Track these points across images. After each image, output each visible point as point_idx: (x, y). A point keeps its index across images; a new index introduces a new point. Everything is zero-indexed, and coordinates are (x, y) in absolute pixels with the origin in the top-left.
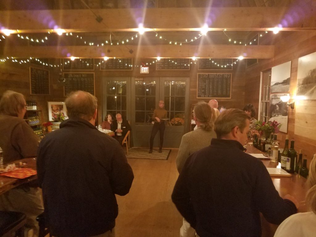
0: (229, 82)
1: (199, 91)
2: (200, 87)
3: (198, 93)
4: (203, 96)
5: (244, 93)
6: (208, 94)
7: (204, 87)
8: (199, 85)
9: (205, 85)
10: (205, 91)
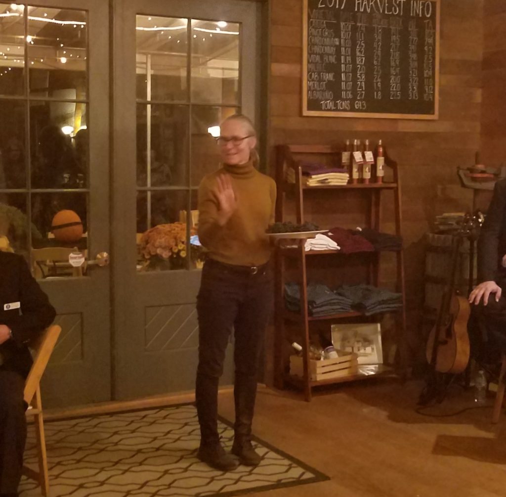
0: (430, 41)
1: (315, 76)
2: (318, 58)
3: (309, 89)
4: (330, 104)
5: (478, 95)
6: (350, 96)
7: (333, 59)
8: (311, 44)
9: (338, 48)
10: (338, 76)
